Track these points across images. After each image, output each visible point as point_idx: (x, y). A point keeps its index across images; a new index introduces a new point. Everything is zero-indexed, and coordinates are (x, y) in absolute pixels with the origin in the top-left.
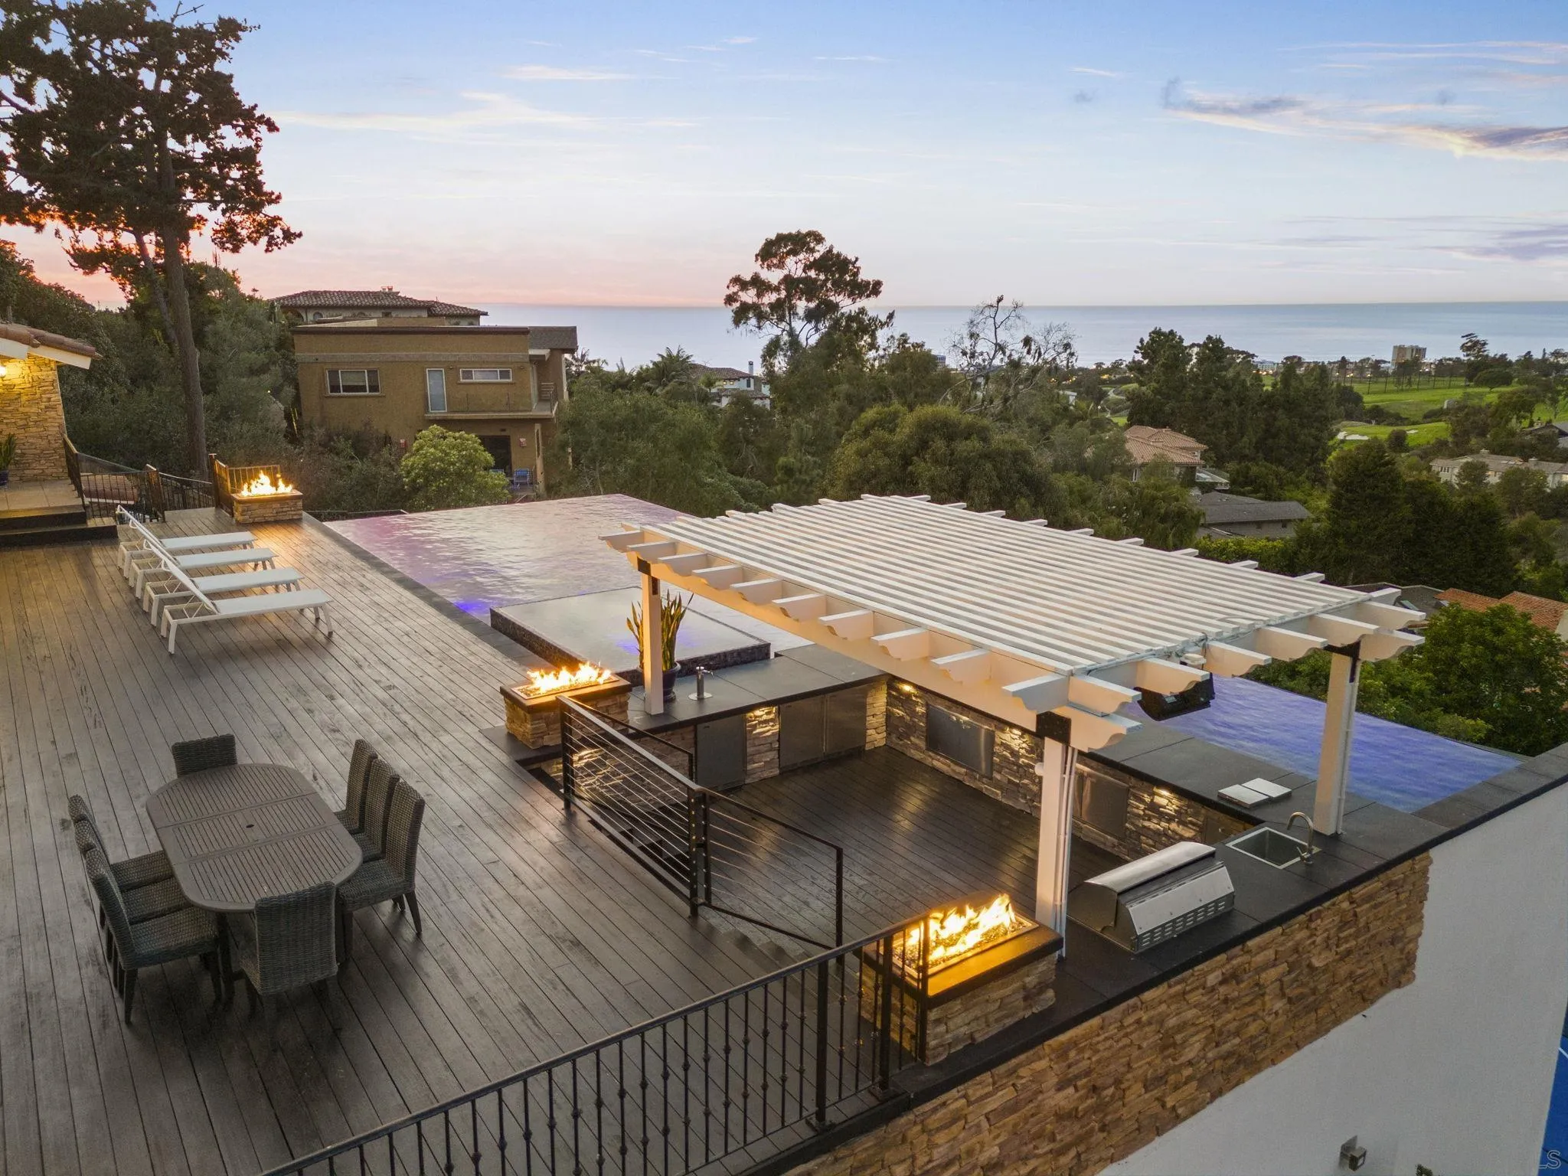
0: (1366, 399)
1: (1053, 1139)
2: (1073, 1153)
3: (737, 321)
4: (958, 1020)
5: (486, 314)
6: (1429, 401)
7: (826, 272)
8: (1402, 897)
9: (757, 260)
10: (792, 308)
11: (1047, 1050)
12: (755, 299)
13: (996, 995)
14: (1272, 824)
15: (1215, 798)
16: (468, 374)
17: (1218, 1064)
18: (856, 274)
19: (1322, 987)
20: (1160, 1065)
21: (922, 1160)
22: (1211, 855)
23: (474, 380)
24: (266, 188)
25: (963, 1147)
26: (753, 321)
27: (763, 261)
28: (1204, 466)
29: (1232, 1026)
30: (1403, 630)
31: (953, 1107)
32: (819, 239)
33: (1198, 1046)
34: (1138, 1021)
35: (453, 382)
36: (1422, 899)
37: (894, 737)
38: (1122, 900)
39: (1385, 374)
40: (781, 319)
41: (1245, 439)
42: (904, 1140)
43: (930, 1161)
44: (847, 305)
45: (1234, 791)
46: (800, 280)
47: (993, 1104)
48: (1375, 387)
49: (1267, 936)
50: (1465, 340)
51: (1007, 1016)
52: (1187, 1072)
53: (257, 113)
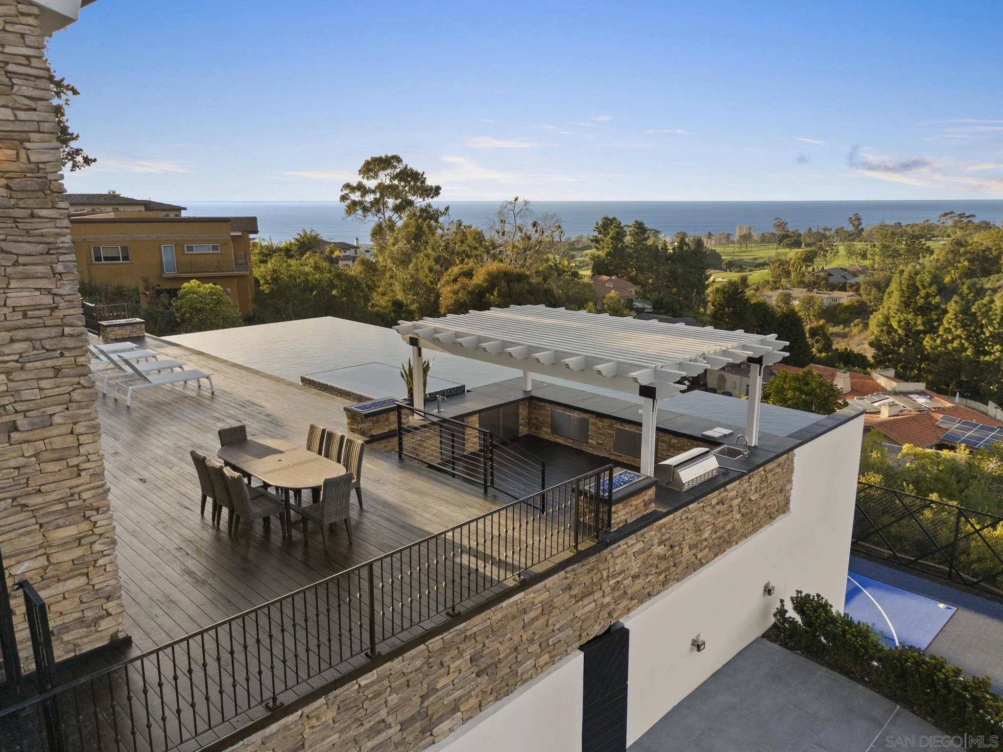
0: (724, 256)
1: (657, 568)
2: (664, 575)
3: (349, 213)
4: (621, 513)
5: (185, 209)
6: (758, 257)
7: (406, 181)
8: (784, 471)
9: (360, 174)
10: (384, 204)
11: (655, 527)
12: (360, 198)
13: (634, 503)
14: (728, 444)
15: (700, 436)
16: (190, 249)
17: (716, 541)
18: (423, 182)
19: (755, 510)
20: (695, 539)
21: (612, 570)
22: (708, 452)
23: (194, 252)
24: (70, 131)
25: (626, 566)
26: (360, 212)
27: (364, 174)
28: (637, 298)
29: (721, 524)
30: (781, 350)
31: (622, 547)
32: (399, 160)
33: (709, 532)
34: (687, 518)
35: (180, 254)
36: (792, 472)
37: (533, 429)
38: (676, 469)
39: (731, 242)
40: (379, 211)
41: (659, 281)
42: (606, 559)
43: (614, 571)
44: (419, 202)
45: (708, 433)
46: (389, 187)
47: (636, 548)
48: (728, 249)
49: (734, 484)
50: (775, 222)
51: (638, 513)
52: (705, 543)
53: (65, 83)
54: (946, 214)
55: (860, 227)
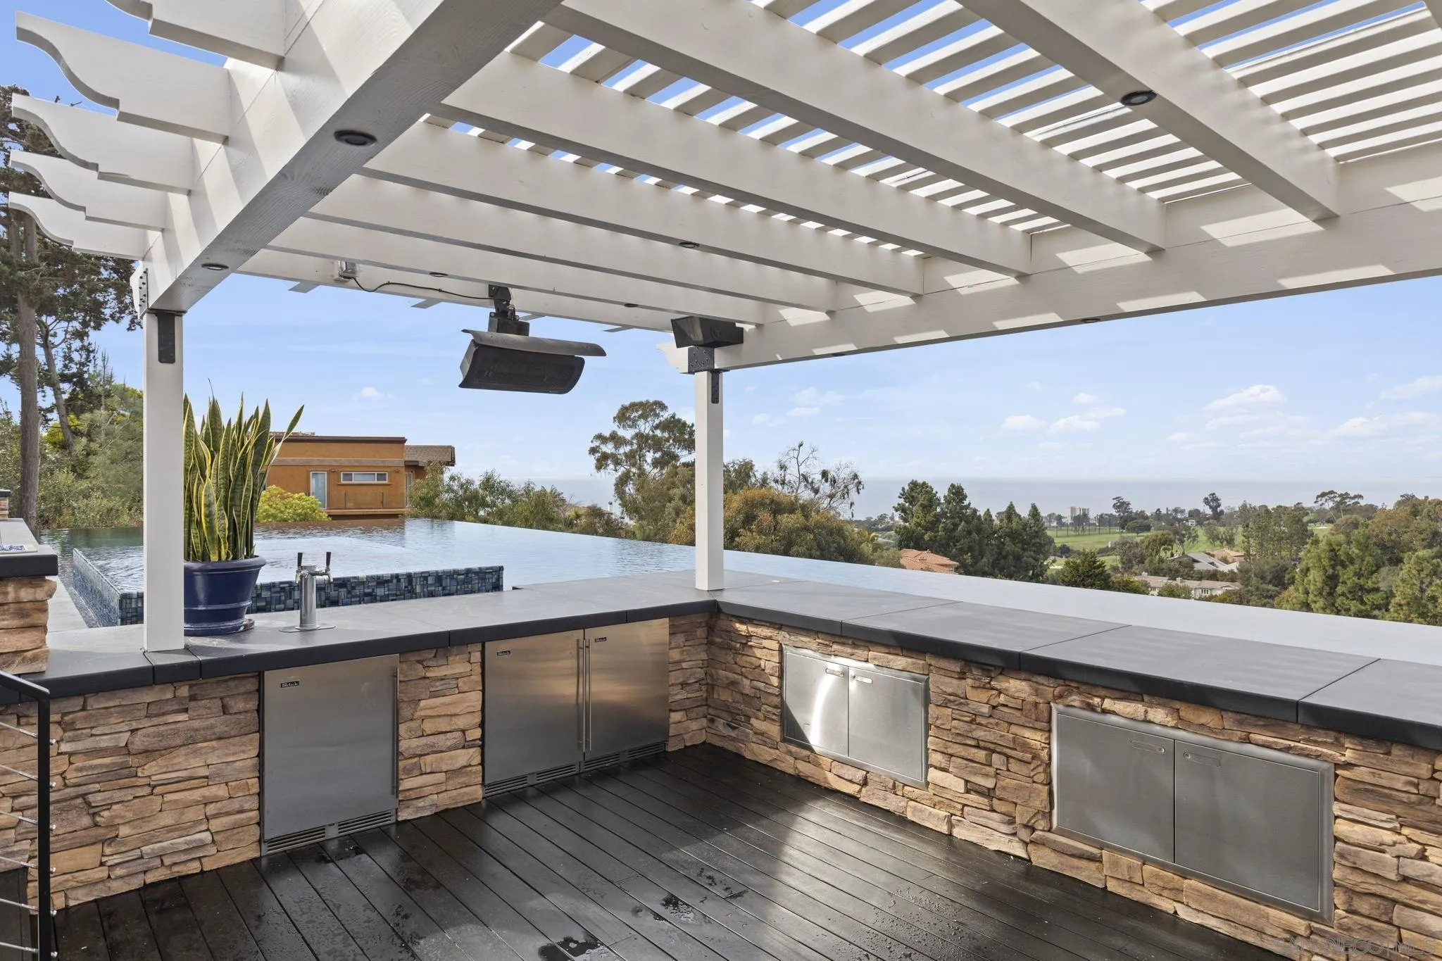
0: (1056, 540)
3: (599, 467)
6: (1099, 542)
7: (669, 431)
9: (615, 421)
10: (642, 456)
12: (613, 450)
16: (348, 476)
18: (692, 435)
23: (353, 481)
26: (612, 466)
27: (620, 422)
32: (662, 406)
35: (333, 483)
37: (720, 725)
39: (1064, 525)
41: (985, 559)
46: (648, 437)
48: (1060, 533)
50: (1115, 501)
54: (1323, 495)
55: (1219, 509)
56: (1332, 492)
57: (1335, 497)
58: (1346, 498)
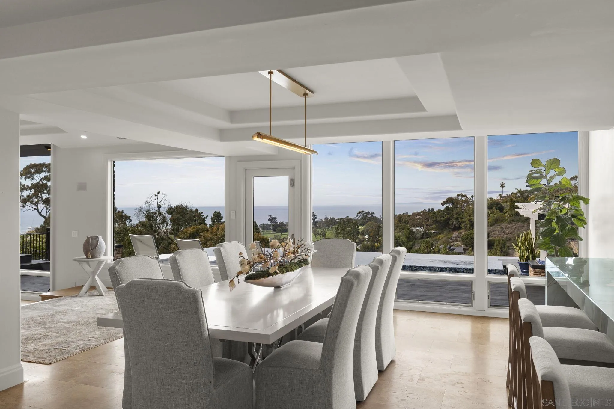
50: (269, 217)
54: (360, 213)
55: (316, 220)
56: (363, 211)
57: (364, 214)
58: (368, 214)
